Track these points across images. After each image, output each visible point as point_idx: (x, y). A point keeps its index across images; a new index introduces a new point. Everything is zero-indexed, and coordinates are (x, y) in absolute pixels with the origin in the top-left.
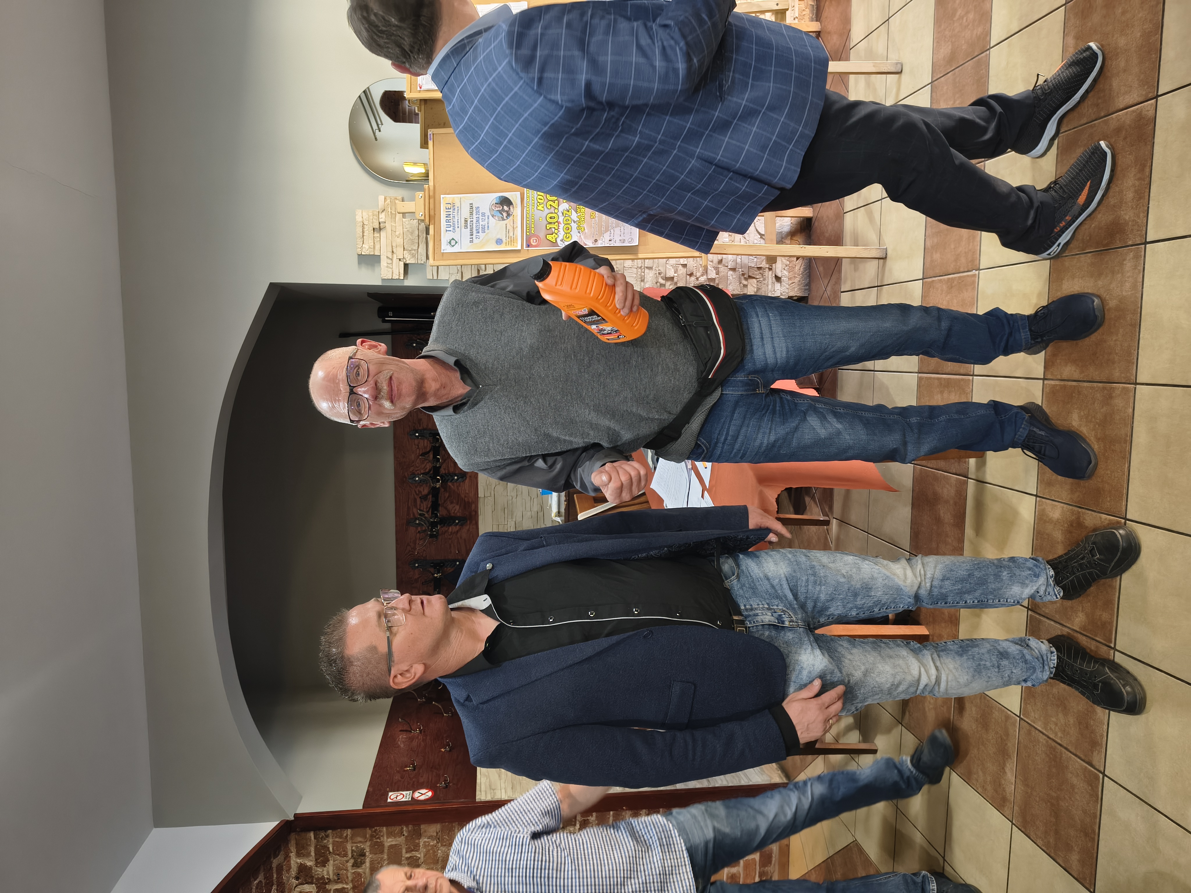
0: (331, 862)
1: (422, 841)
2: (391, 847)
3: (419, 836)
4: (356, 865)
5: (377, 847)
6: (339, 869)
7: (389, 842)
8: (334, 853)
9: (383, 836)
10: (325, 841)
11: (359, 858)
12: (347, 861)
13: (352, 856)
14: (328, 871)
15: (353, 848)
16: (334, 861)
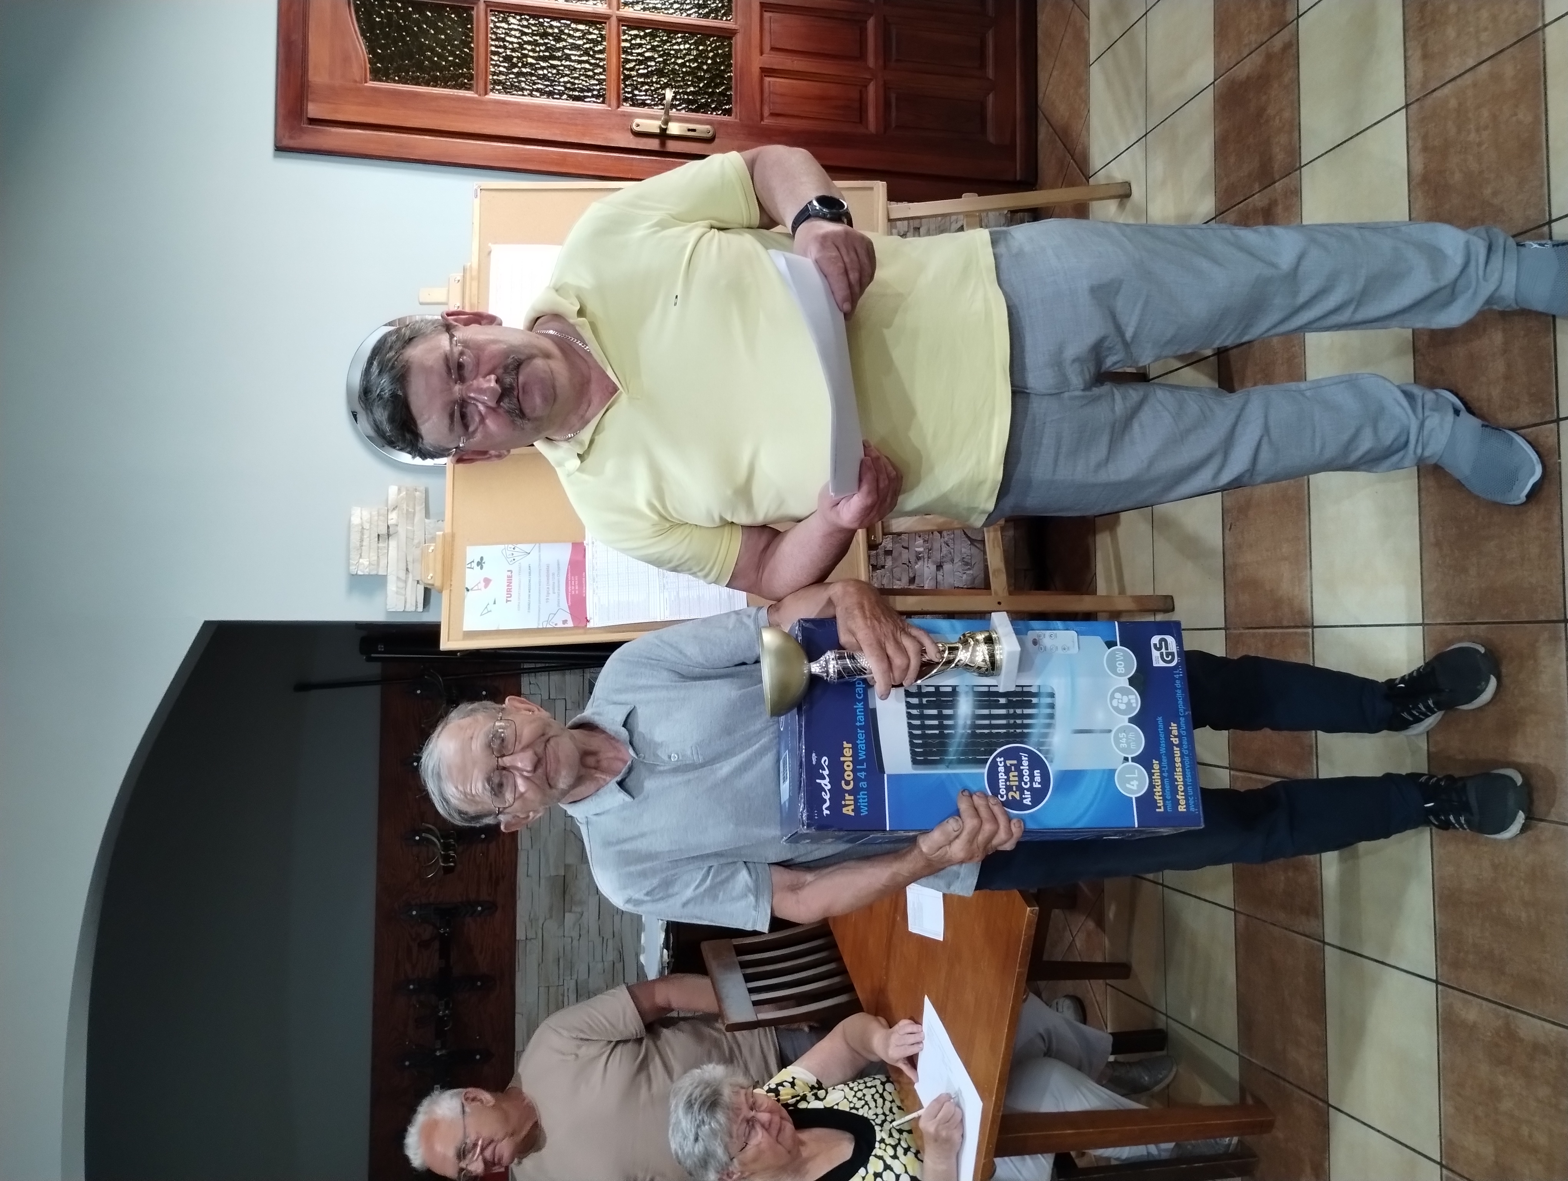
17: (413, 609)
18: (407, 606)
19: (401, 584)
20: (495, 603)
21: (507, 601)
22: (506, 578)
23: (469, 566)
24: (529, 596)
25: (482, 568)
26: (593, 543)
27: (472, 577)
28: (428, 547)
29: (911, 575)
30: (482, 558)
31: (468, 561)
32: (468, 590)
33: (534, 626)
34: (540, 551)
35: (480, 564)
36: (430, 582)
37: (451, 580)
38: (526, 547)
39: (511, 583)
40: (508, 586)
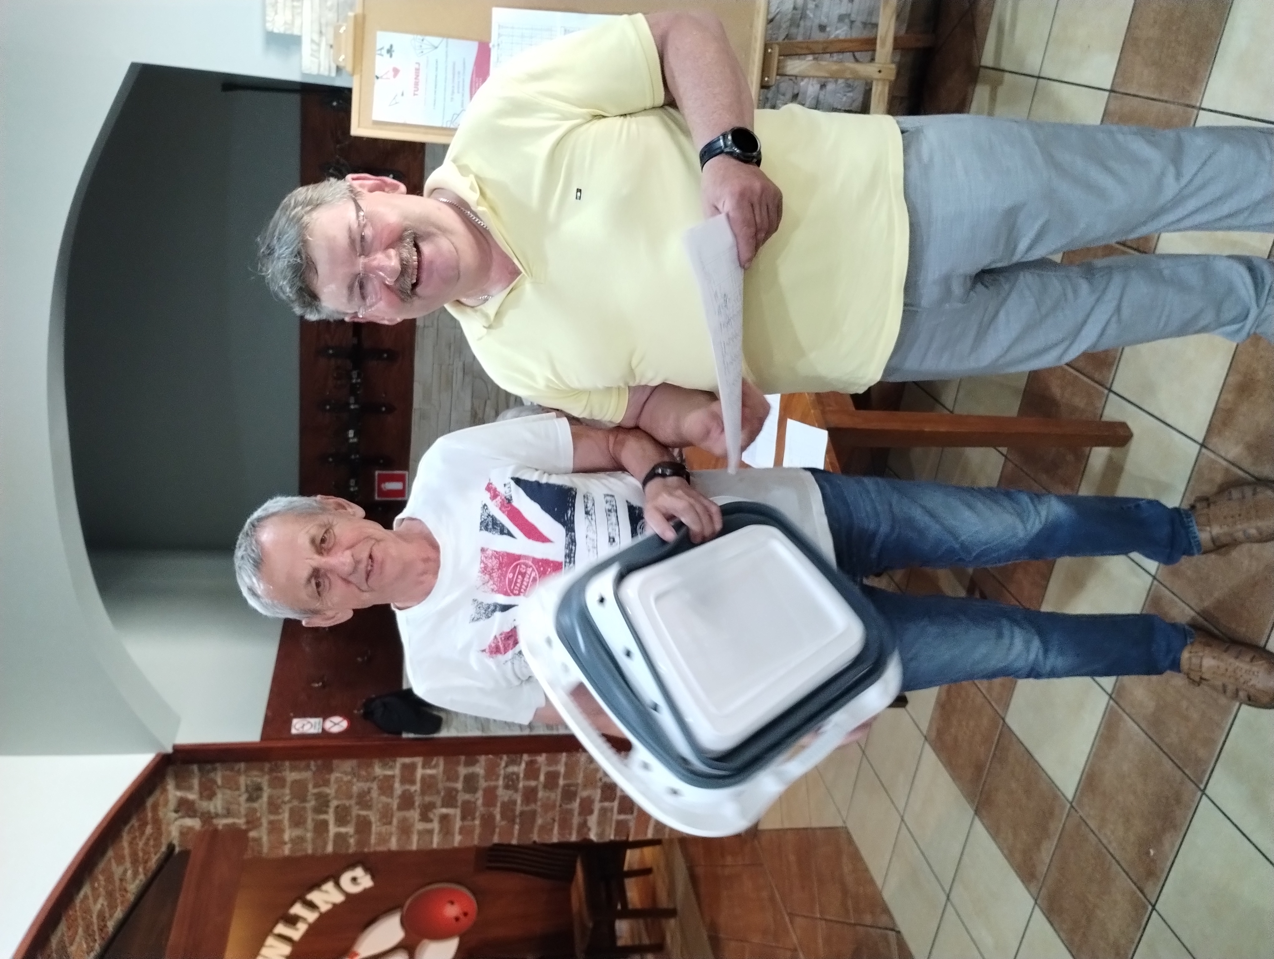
0: (219, 796)
1: (333, 777)
2: (295, 782)
3: (331, 770)
4: (250, 799)
5: (278, 782)
6: (231, 803)
7: (291, 776)
8: (223, 787)
9: (285, 770)
10: (212, 775)
11: (254, 793)
12: (240, 796)
13: (247, 791)
14: (216, 805)
15: (249, 782)
16: (223, 794)
17: (326, 73)
18: (322, 69)
19: (315, 47)
20: (403, 95)
21: (415, 95)
22: (414, 71)
23: (379, 52)
24: (435, 92)
25: (391, 56)
26: (498, 45)
27: (382, 64)
28: (340, 27)
29: (796, 92)
30: (391, 46)
31: (379, 46)
32: (377, 78)
33: (438, 124)
34: (447, 46)
35: (390, 51)
36: (342, 64)
37: (362, 65)
38: (435, 40)
39: (418, 76)
40: (416, 79)
